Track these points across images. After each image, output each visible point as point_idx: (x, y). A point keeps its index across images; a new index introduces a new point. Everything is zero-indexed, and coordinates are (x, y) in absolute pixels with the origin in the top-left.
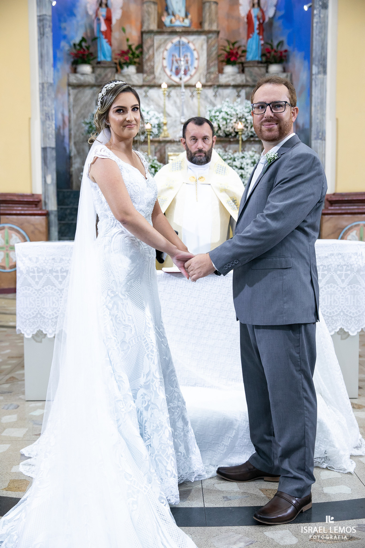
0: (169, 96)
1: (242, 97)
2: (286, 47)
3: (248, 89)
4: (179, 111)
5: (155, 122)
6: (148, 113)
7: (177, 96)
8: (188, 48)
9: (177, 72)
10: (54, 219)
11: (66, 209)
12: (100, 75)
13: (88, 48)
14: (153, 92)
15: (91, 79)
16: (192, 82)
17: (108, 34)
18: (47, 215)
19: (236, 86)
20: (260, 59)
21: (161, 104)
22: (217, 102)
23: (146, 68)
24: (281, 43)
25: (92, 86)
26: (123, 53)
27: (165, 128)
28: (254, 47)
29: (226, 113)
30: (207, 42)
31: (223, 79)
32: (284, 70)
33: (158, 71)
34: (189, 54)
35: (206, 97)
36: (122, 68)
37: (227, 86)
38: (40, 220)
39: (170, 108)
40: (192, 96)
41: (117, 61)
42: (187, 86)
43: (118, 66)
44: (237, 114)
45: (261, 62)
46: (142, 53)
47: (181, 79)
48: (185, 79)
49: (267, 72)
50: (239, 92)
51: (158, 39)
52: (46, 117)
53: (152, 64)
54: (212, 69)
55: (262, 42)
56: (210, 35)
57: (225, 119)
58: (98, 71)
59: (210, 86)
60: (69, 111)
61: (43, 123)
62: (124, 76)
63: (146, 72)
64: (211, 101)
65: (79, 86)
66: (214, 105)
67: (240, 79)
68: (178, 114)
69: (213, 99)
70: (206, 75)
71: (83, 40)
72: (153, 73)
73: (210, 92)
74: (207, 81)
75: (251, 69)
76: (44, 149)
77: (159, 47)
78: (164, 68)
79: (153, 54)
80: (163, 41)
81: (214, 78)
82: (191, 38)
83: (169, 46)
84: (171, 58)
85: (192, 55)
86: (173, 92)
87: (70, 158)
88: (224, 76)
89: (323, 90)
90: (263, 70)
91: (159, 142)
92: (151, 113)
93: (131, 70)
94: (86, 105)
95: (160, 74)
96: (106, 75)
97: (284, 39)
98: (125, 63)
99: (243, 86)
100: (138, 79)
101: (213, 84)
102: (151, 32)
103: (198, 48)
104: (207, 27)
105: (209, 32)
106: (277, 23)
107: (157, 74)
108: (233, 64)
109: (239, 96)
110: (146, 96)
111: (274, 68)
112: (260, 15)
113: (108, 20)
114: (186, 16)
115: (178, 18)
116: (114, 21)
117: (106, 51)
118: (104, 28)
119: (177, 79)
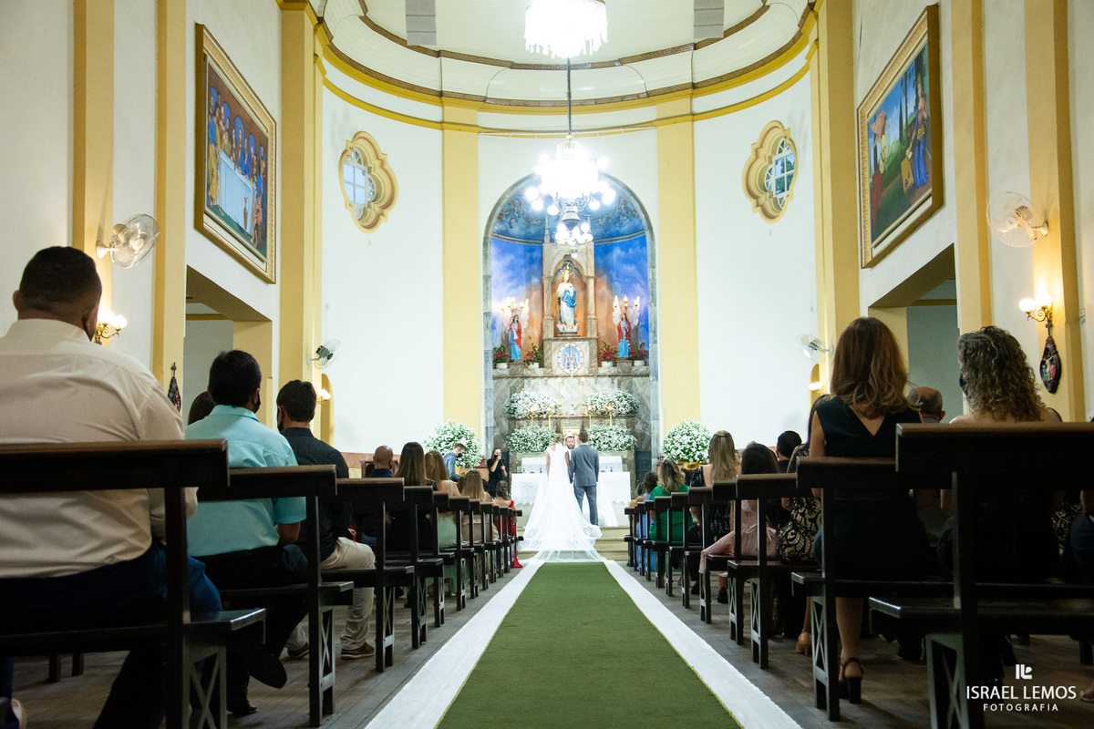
0: (562, 384)
1: (615, 384)
2: (645, 349)
3: (619, 378)
4: (570, 395)
5: (553, 405)
6: (548, 398)
7: (568, 383)
9: (568, 367)
12: (513, 370)
14: (551, 381)
15: (506, 372)
16: (580, 373)
17: (518, 342)
19: (610, 376)
20: (628, 357)
21: (558, 390)
22: (598, 387)
23: (546, 364)
24: (643, 345)
25: (508, 378)
27: (560, 408)
28: (623, 348)
29: (602, 399)
30: (590, 346)
31: (601, 371)
32: (645, 365)
33: (554, 366)
35: (589, 385)
36: (529, 365)
37: (604, 376)
39: (563, 391)
40: (579, 383)
42: (574, 376)
43: (527, 362)
44: (609, 400)
46: (543, 353)
49: (633, 366)
50: (613, 380)
51: (554, 344)
53: (550, 361)
54: (593, 365)
55: (629, 345)
56: (592, 341)
57: (601, 404)
58: (512, 367)
59: (592, 376)
61: (486, 412)
62: (530, 370)
63: (546, 368)
65: (498, 378)
66: (595, 391)
67: (614, 370)
68: (568, 397)
69: (593, 387)
70: (589, 368)
72: (551, 367)
73: (592, 380)
74: (589, 373)
77: (555, 350)
79: (551, 355)
80: (558, 345)
81: (595, 371)
82: (578, 343)
83: (563, 349)
84: (564, 357)
86: (566, 381)
88: (602, 369)
90: (630, 364)
91: (556, 418)
92: (551, 398)
93: (536, 365)
94: (503, 390)
95: (556, 368)
96: (517, 370)
98: (531, 361)
99: (616, 376)
100: (540, 372)
101: (594, 375)
102: (549, 339)
103: (584, 351)
104: (589, 335)
105: (591, 339)
106: (640, 330)
107: (554, 368)
108: (608, 360)
109: (613, 383)
110: (546, 384)
111: (638, 363)
112: (626, 326)
113: (519, 332)
114: (575, 324)
115: (569, 326)
116: (522, 331)
117: (517, 353)
118: (516, 337)
119: (568, 371)
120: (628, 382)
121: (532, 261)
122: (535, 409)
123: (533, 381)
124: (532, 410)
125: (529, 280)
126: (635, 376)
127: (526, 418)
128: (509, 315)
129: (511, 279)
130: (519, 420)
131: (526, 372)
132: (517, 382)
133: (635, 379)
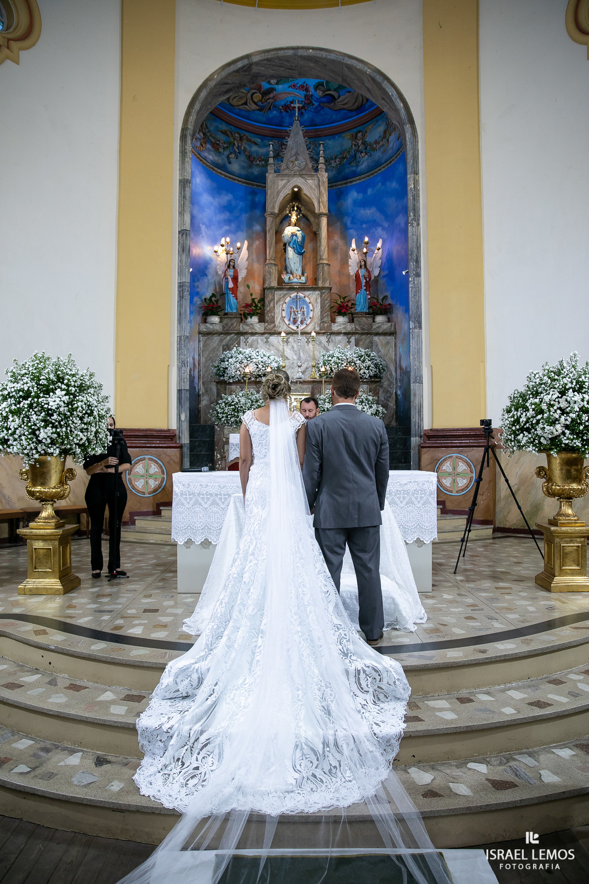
0: (287, 342)
1: (351, 343)
2: (389, 301)
3: (357, 336)
4: (296, 354)
5: (275, 365)
6: (268, 358)
7: (295, 342)
8: (304, 301)
9: (295, 322)
10: (186, 450)
11: (195, 441)
12: (227, 324)
13: (217, 301)
14: (273, 339)
15: (219, 328)
16: (308, 329)
17: (234, 291)
18: (181, 447)
19: (346, 334)
20: (367, 311)
21: (281, 348)
22: (330, 347)
23: (267, 318)
24: (385, 298)
25: (220, 334)
26: (247, 306)
28: (362, 301)
29: (338, 358)
30: (321, 296)
31: (335, 328)
32: (389, 321)
33: (278, 320)
34: (305, 306)
35: (320, 343)
36: (246, 318)
37: (338, 333)
38: (174, 453)
39: (288, 352)
40: (308, 342)
41: (242, 312)
42: (302, 333)
43: (243, 317)
44: (347, 359)
45: (368, 314)
46: (263, 305)
47: (298, 327)
48: (302, 327)
49: (374, 322)
50: (349, 339)
51: (278, 294)
52: (182, 364)
53: (273, 315)
54: (325, 319)
55: (369, 297)
56: (324, 291)
57: (337, 363)
58: (225, 321)
59: (324, 333)
60: (199, 355)
61: (179, 369)
62: (247, 325)
63: (267, 322)
64: (324, 345)
65: (209, 334)
66: (327, 350)
67: (350, 327)
68: (295, 357)
69: (326, 344)
70: (320, 324)
71: (213, 295)
72: (274, 322)
73: (323, 339)
74: (320, 330)
75: (360, 319)
76: (179, 391)
77: (279, 300)
78: (283, 318)
79: (274, 307)
80: (282, 295)
81: (327, 326)
82: (307, 293)
83: (288, 300)
84: (289, 310)
85: (308, 307)
86: (291, 339)
87: (199, 395)
88: (336, 324)
89: (419, 342)
90: (370, 320)
92: (272, 358)
93: (255, 319)
94: (214, 350)
95: (280, 323)
96: (232, 325)
97: (388, 294)
98: (249, 314)
99: (353, 334)
100: (259, 327)
101: (326, 332)
102: (272, 288)
103: (313, 301)
104: (320, 284)
105: (323, 288)
106: (382, 281)
107: (277, 323)
108: (344, 315)
109: (349, 342)
110: (267, 342)
111: (380, 319)
112: (367, 275)
113: (235, 279)
114: (303, 274)
115: (297, 276)
116: (240, 279)
117: (232, 304)
118: (231, 285)
119: (294, 327)
120: (367, 341)
121: (253, 206)
122: (250, 369)
123: (251, 339)
124: (247, 370)
125: (250, 226)
126: (377, 334)
127: (239, 382)
128: (223, 257)
129: (228, 222)
130: (230, 384)
131: (242, 328)
132: (231, 339)
133: (376, 338)
